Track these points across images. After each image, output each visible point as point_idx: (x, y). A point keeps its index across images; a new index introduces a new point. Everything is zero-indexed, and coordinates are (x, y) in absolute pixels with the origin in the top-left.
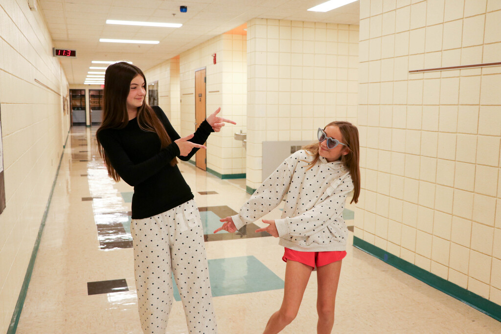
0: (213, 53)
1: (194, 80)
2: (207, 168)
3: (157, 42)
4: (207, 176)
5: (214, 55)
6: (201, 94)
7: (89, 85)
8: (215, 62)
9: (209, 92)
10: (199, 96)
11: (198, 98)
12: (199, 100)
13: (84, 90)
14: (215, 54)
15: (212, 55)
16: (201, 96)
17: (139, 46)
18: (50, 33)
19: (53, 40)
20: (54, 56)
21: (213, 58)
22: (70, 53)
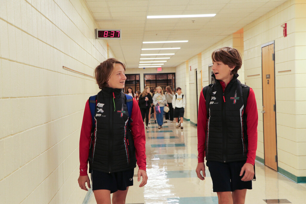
0: (283, 23)
1: (261, 57)
2: (278, 167)
3: (213, 15)
4: (278, 178)
5: (284, 26)
6: (269, 75)
7: (144, 68)
8: (285, 35)
9: (279, 72)
10: (267, 78)
11: (265, 80)
12: (267, 82)
13: (139, 75)
14: (286, 24)
15: (282, 26)
16: (269, 78)
17: (193, 20)
18: (91, 13)
19: (96, 21)
20: (96, 38)
21: (283, 29)
22: (113, 34)
